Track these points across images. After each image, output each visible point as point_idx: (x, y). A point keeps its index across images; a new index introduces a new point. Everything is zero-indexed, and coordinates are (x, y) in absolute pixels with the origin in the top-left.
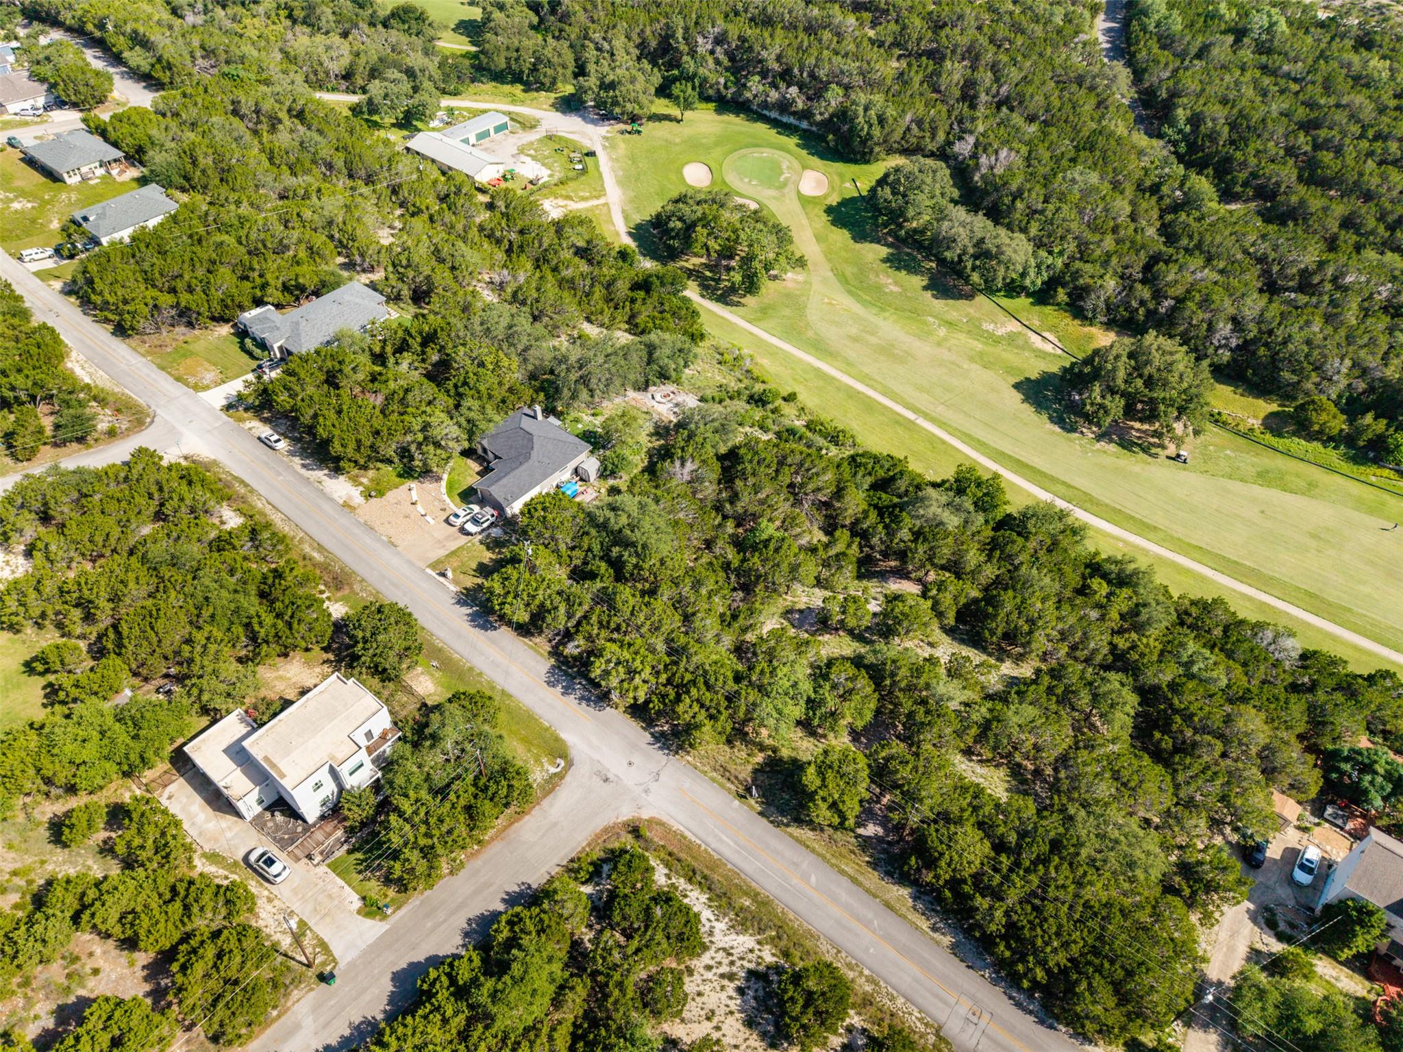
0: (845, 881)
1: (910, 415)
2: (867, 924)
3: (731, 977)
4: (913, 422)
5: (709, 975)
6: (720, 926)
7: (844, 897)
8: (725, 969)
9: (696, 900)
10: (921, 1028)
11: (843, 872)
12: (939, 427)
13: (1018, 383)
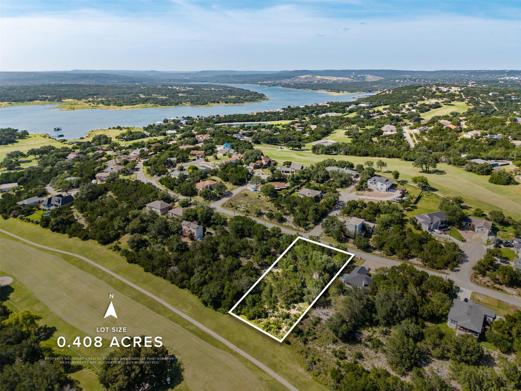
12: (227, 347)
13: (180, 383)
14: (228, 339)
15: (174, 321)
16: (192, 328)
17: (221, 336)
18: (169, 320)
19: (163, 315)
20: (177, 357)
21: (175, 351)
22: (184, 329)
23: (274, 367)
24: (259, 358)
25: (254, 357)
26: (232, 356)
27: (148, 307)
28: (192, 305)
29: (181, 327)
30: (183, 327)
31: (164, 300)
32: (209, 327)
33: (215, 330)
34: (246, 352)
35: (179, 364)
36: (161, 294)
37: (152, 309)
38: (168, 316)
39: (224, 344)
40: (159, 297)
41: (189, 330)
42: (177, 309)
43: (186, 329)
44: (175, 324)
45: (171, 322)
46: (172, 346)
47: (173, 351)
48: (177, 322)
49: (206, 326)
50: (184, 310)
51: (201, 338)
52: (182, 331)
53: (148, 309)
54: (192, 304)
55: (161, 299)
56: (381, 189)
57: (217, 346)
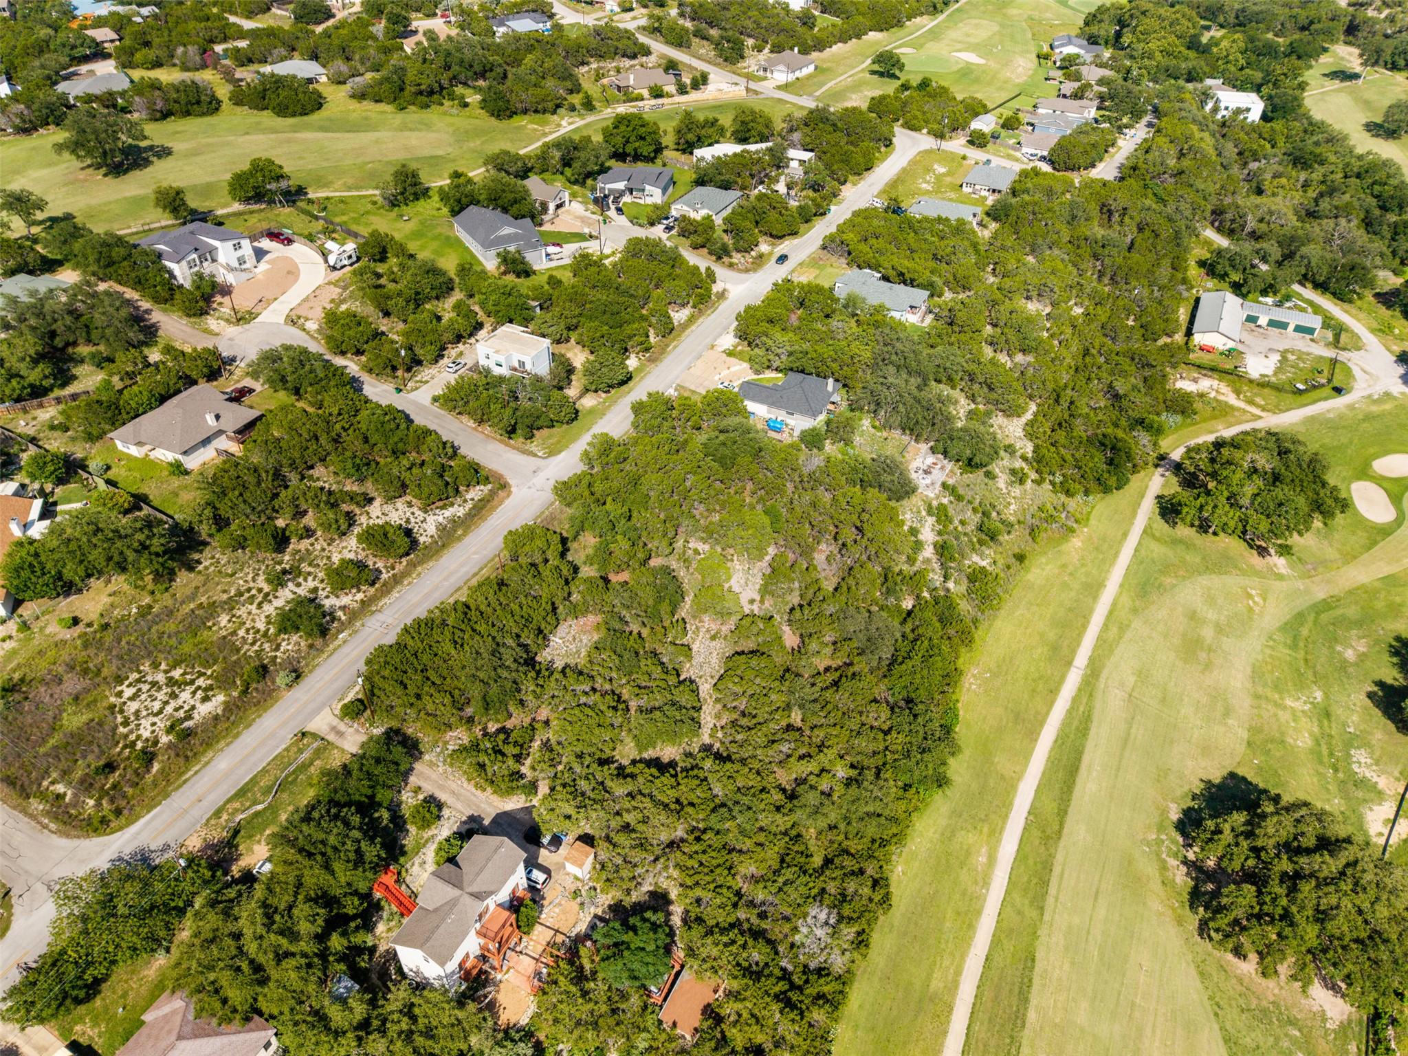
0: (476, 570)
1: (1081, 659)
2: (446, 579)
3: (408, 521)
4: (1069, 664)
5: (408, 514)
6: (440, 519)
7: (464, 570)
8: (413, 520)
9: (457, 510)
10: (381, 604)
11: (481, 569)
12: (1080, 690)
13: (1244, 779)
14: (1054, 692)
15: (1045, 883)
16: (1050, 807)
17: (1048, 713)
18: (1050, 901)
19: (1034, 935)
20: (1175, 815)
21: (1161, 828)
22: (1065, 831)
23: (1094, 589)
24: (1084, 617)
25: (1084, 627)
26: (1104, 674)
27: (1018, 1019)
28: (953, 833)
29: (1062, 843)
30: (1059, 833)
31: (963, 957)
32: (1027, 756)
33: (1033, 735)
34: (1079, 645)
35: (1193, 799)
36: (936, 984)
37: (1024, 999)
38: (1033, 913)
39: (1075, 700)
40: (953, 987)
41: (1062, 813)
42: (986, 884)
43: (1062, 824)
44: (1057, 870)
45: (1052, 890)
46: (1148, 845)
47: (1163, 837)
48: (1047, 866)
49: (1026, 765)
50: (982, 859)
51: (1077, 769)
52: (1077, 832)
53: (1032, 1016)
54: (949, 835)
55: (958, 973)
56: (241, 261)
57: (1087, 719)
